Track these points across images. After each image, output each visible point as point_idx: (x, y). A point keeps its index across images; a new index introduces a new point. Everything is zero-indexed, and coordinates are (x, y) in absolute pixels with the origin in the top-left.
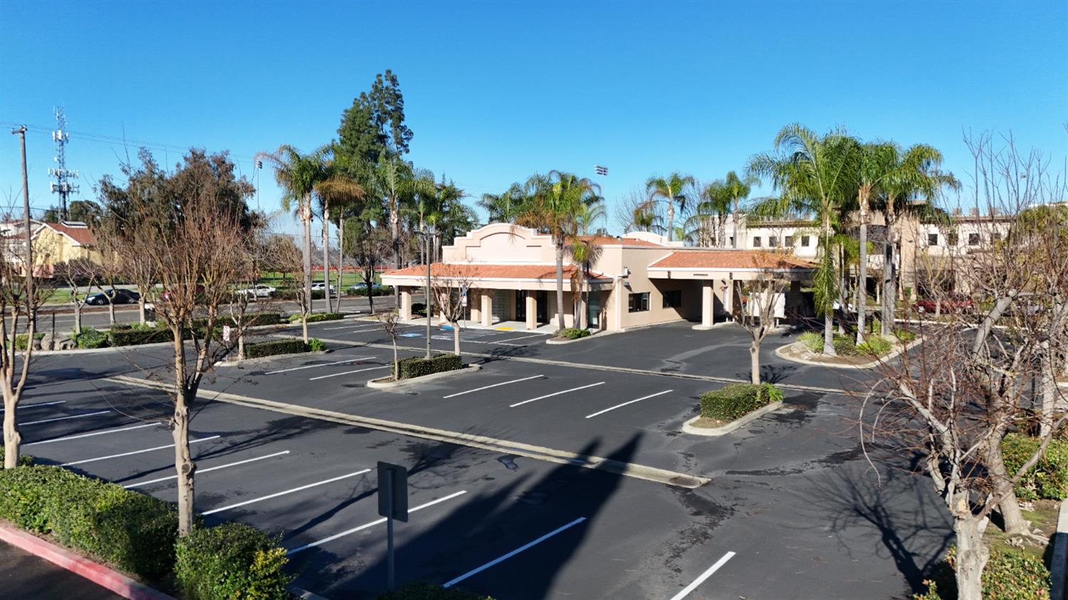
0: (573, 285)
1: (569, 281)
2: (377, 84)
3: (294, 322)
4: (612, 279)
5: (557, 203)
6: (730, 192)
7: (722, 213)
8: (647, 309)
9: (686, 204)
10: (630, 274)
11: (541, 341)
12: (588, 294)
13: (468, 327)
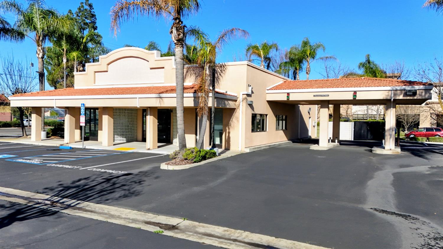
2: (81, 8)
4: (236, 96)
7: (298, 68)
8: (265, 130)
9: (271, 65)
10: (254, 93)
11: (156, 165)
12: (213, 109)
13: (87, 147)
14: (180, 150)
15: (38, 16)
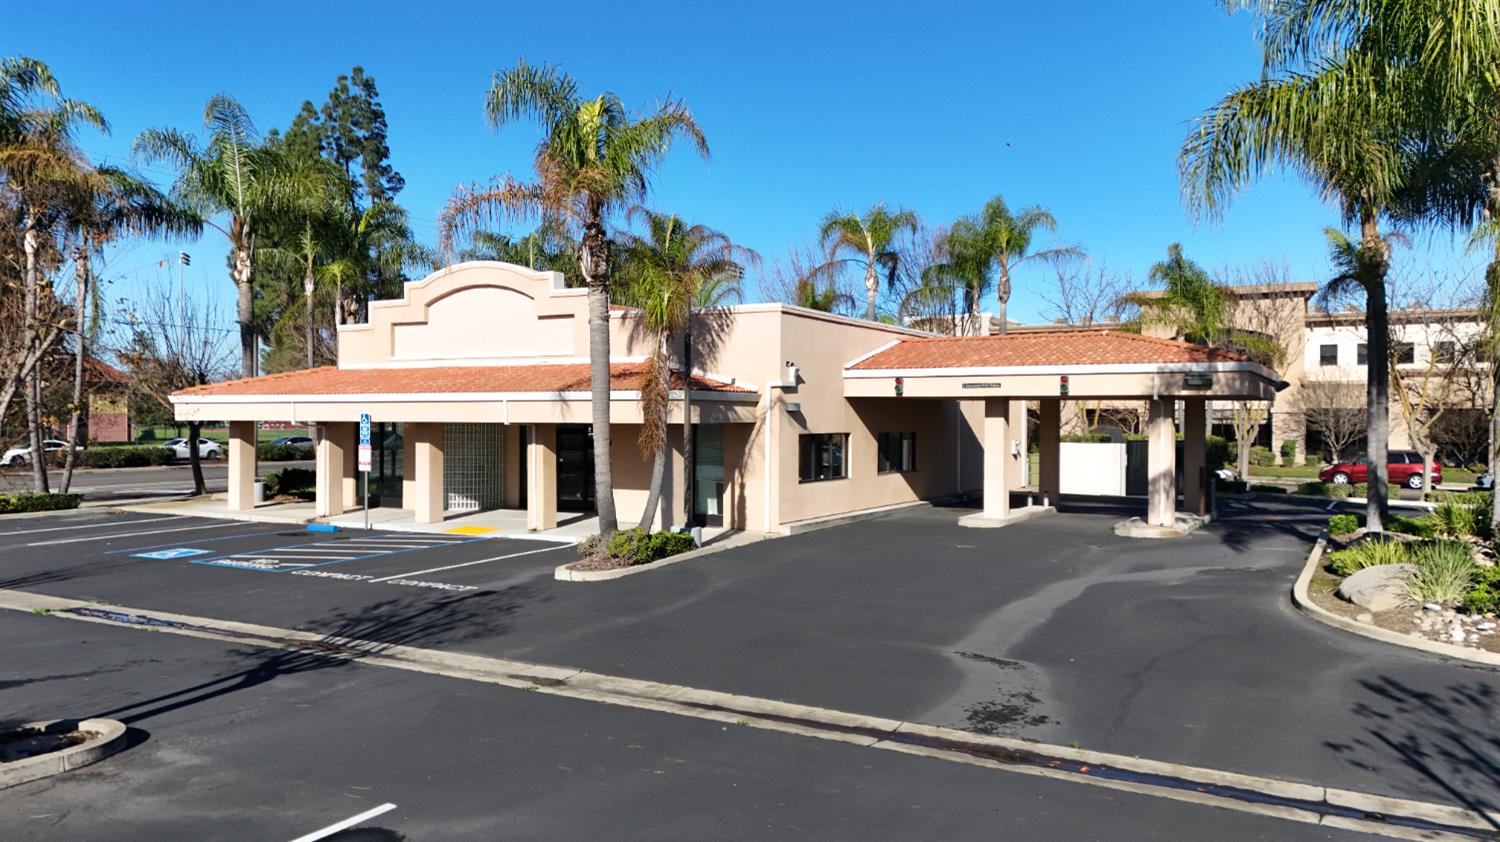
1: (635, 395)
2: (339, 93)
4: (756, 393)
5: (591, 154)
6: (994, 240)
7: (975, 284)
8: (843, 475)
9: (901, 271)
10: (804, 382)
11: (544, 570)
12: (687, 430)
13: (376, 527)
14: (602, 535)
15: (237, 167)
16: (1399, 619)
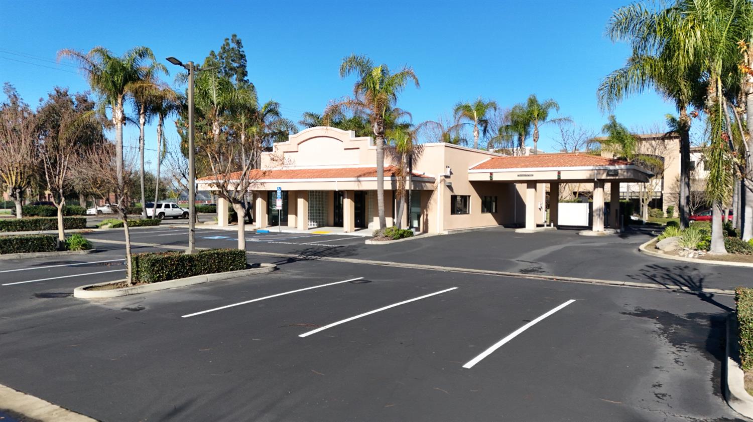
0: (394, 182)
1: (389, 178)
2: (225, 46)
3: (103, 227)
4: (434, 178)
5: (377, 87)
6: (531, 114)
7: (523, 134)
8: (468, 212)
9: (489, 128)
10: (453, 174)
11: (359, 242)
12: (410, 192)
13: (282, 231)
14: (380, 229)
16: (675, 252)
